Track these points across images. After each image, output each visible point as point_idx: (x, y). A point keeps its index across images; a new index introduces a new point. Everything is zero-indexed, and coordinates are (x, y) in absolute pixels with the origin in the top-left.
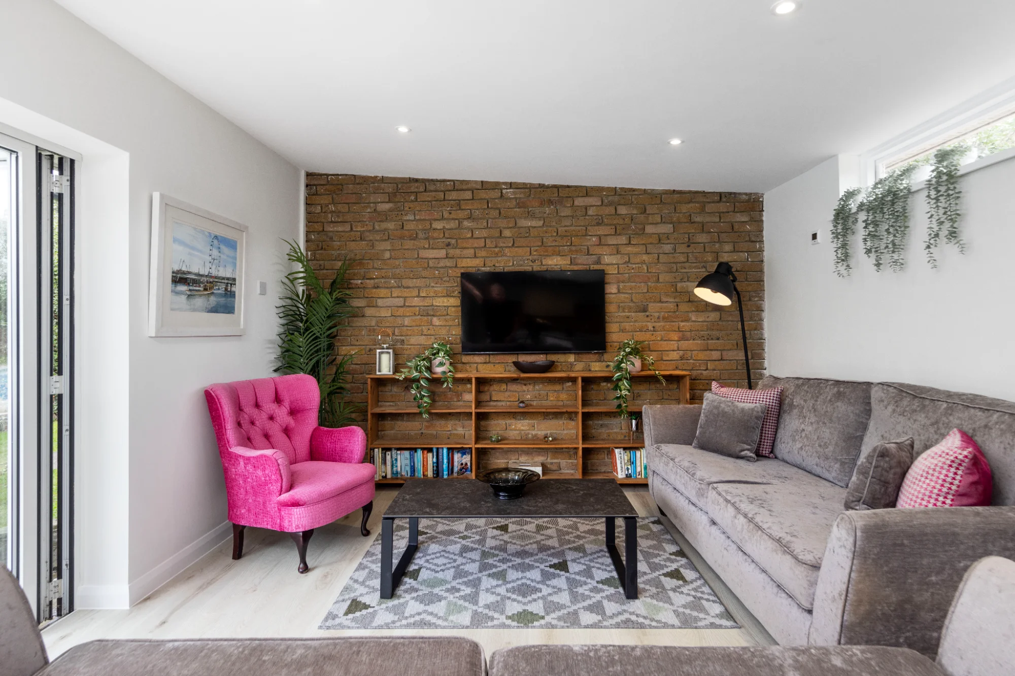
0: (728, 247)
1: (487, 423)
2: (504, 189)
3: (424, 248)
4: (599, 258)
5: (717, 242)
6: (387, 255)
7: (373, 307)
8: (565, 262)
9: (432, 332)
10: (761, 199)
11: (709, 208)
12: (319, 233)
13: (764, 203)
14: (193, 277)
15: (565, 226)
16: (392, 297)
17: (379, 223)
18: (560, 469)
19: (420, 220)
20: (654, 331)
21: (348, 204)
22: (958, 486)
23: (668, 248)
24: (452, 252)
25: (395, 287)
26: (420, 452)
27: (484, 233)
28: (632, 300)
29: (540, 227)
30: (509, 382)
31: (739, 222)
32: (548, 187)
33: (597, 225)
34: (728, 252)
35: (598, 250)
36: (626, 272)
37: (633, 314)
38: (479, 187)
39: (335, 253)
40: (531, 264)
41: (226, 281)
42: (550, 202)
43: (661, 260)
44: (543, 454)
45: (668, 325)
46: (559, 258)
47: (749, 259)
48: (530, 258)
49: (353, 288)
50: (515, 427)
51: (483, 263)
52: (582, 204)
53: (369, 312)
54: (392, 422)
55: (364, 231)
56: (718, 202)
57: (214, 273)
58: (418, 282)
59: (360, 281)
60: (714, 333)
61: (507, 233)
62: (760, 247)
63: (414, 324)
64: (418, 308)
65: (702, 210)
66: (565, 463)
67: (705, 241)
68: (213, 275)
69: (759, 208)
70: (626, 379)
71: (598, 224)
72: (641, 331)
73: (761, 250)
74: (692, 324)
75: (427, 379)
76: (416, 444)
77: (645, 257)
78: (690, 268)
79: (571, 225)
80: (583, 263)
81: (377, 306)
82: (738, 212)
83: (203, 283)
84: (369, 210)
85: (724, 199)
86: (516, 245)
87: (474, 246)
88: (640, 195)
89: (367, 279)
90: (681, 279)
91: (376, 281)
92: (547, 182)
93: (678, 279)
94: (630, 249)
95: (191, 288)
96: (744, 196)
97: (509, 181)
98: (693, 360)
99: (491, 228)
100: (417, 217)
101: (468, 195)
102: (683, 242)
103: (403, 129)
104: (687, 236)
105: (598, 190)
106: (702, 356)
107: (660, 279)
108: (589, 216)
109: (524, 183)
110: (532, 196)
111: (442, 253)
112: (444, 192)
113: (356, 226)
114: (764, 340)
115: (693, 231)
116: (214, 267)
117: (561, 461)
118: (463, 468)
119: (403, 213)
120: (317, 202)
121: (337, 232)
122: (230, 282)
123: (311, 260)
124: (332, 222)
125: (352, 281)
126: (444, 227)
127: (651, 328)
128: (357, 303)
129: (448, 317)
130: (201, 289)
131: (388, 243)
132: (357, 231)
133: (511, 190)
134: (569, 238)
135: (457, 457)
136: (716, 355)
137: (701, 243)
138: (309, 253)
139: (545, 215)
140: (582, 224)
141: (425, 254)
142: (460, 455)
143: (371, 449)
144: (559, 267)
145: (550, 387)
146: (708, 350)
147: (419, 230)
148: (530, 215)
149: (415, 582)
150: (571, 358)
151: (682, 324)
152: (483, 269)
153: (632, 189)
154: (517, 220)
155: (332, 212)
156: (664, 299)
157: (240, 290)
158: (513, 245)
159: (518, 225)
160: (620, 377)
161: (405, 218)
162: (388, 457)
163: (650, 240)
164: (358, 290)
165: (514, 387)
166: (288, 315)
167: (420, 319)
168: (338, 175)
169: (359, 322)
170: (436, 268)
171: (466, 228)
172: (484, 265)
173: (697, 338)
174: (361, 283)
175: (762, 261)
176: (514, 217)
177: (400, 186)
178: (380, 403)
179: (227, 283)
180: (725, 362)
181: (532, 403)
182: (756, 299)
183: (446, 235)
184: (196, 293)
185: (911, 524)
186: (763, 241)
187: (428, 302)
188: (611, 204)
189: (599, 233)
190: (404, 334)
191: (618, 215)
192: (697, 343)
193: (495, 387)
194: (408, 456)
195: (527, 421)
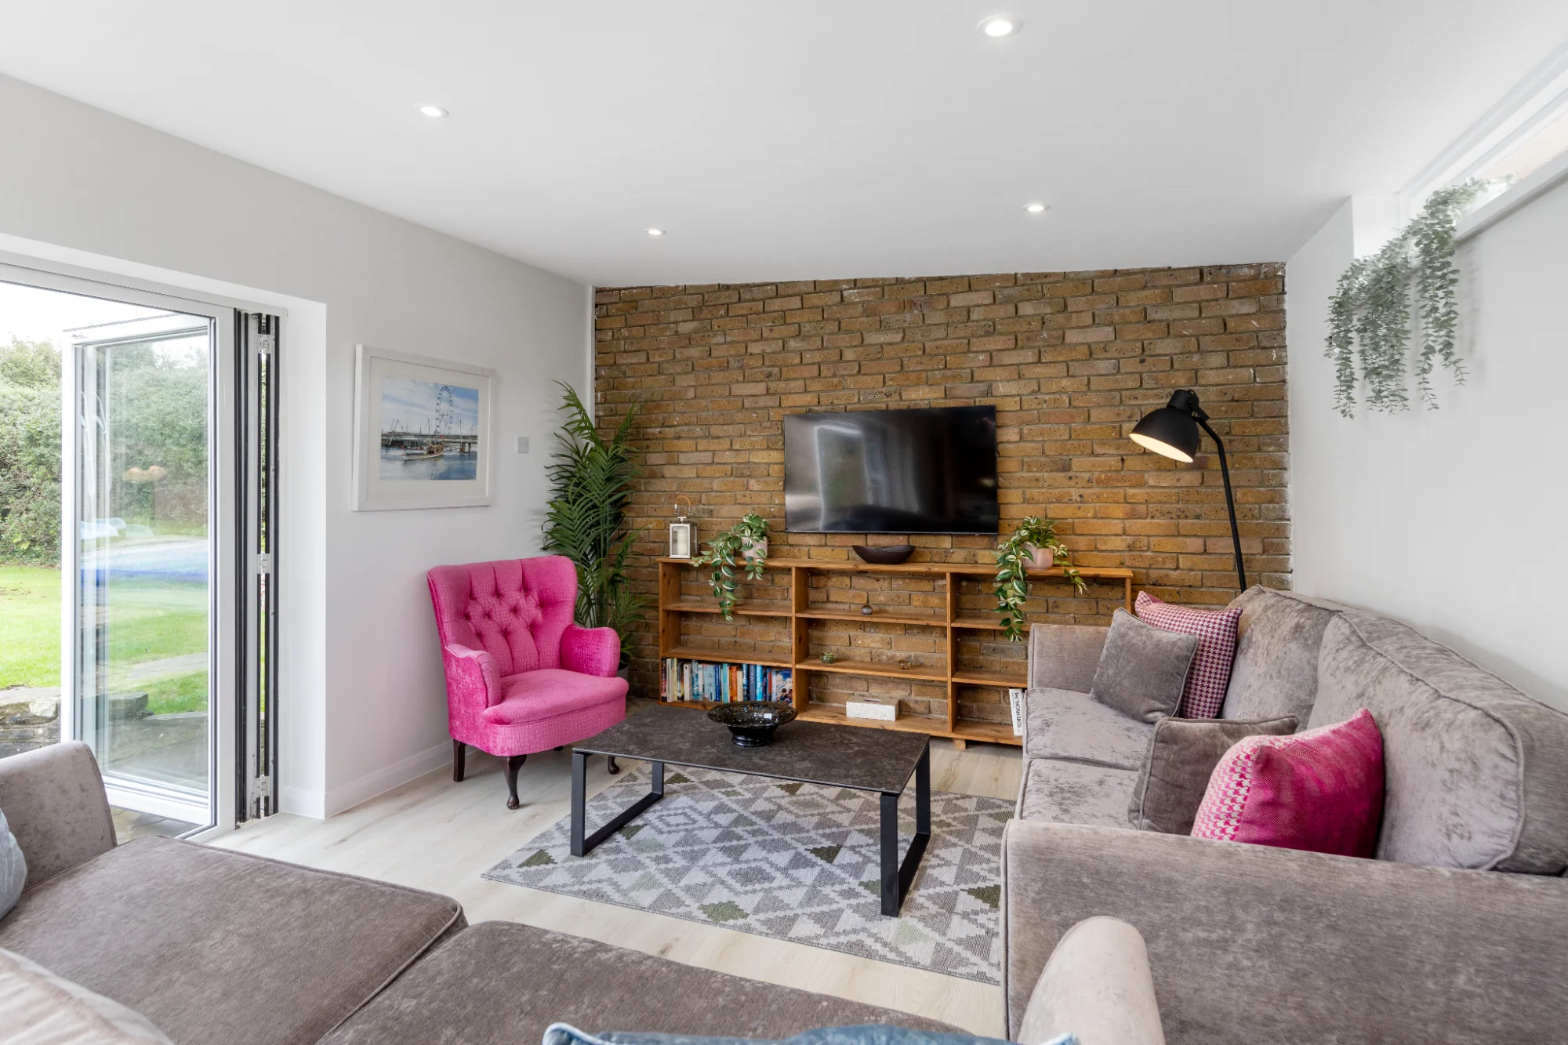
0: (1217, 360)
1: (822, 634)
2: (846, 289)
3: (738, 382)
4: (990, 386)
5: (1196, 352)
6: (691, 393)
7: (675, 464)
8: (936, 395)
9: (748, 500)
10: (1280, 273)
11: (1179, 295)
12: (610, 366)
13: (1286, 280)
14: (413, 438)
15: (936, 340)
16: (697, 451)
17: (681, 350)
18: (930, 712)
19: (732, 343)
20: (1081, 502)
21: (644, 326)
22: (1242, 807)
23: (1104, 366)
24: (773, 386)
25: (702, 438)
26: (726, 668)
27: (818, 357)
28: (1043, 453)
29: (897, 343)
30: (854, 575)
31: (1237, 315)
32: (909, 282)
33: (987, 336)
34: (1217, 368)
35: (989, 374)
36: (1034, 406)
37: (1046, 475)
38: (811, 289)
39: (629, 392)
40: (885, 399)
41: (462, 440)
42: (912, 304)
43: (1093, 387)
44: (903, 686)
45: (1106, 493)
46: (927, 389)
47: (1258, 380)
48: (884, 390)
49: (648, 439)
50: (863, 642)
51: (816, 400)
52: (962, 304)
53: (669, 471)
54: (699, 624)
55: (663, 362)
56: (1196, 284)
57: (443, 431)
58: (730, 430)
59: (658, 430)
60: (1190, 506)
61: (849, 355)
62: (1279, 357)
63: (724, 488)
64: (730, 467)
65: (1168, 299)
66: (936, 704)
67: (1174, 351)
68: (442, 433)
69: (1277, 289)
70: (1018, 579)
71: (988, 334)
72: (1059, 502)
73: (1282, 363)
74: (1149, 490)
75: (730, 567)
76: (722, 657)
77: (1065, 382)
78: (1145, 397)
79: (946, 338)
80: (966, 395)
81: (678, 464)
82: (1235, 299)
83: (425, 444)
84: (668, 333)
85: (1207, 278)
86: (862, 372)
87: (804, 376)
88: (1057, 282)
89: (667, 427)
90: (1130, 417)
91: (678, 428)
92: (908, 274)
93: (1124, 417)
94: (1039, 370)
95: (409, 452)
96: (1246, 270)
97: (853, 277)
98: (1153, 551)
99: (827, 348)
100: (729, 339)
101: (795, 302)
102: (1132, 354)
103: (655, 232)
104: (1139, 345)
105: (987, 280)
106: (1169, 545)
107: (1092, 418)
108: (973, 321)
109: (873, 280)
110: (886, 297)
111: (761, 388)
112: (763, 300)
113: (654, 358)
114: (1289, 520)
115: (1150, 335)
116: (442, 425)
117: (931, 700)
118: (786, 696)
119: (710, 334)
120: (608, 326)
121: (631, 364)
122: (468, 441)
123: (601, 403)
124: (625, 351)
125: (648, 430)
126: (763, 350)
127: (1075, 497)
128: (654, 459)
129: (769, 479)
130: (425, 452)
131: (692, 376)
132: (655, 362)
133: (856, 291)
134: (943, 357)
135: (776, 680)
136: (1194, 544)
137: (1165, 355)
138: (599, 394)
139: (906, 325)
140: (963, 335)
141: (738, 389)
142: (780, 677)
143: (663, 659)
144: (926, 402)
145: (914, 585)
146: (1179, 535)
147: (731, 356)
148: (882, 326)
149: (626, 841)
150: (946, 542)
151: (1131, 491)
152: (816, 408)
153: (1042, 274)
154: (864, 334)
155: (625, 338)
156: (1098, 450)
157: (483, 450)
158: (859, 371)
159: (865, 342)
160: (1007, 576)
161: (714, 341)
162: (686, 672)
163: (1074, 355)
164: (656, 442)
165: (859, 582)
166: (563, 477)
167: (734, 481)
168: (632, 288)
169: (658, 485)
170: (754, 409)
171: (793, 351)
172: (819, 403)
173: (1158, 514)
174: (660, 432)
175: (1284, 381)
176: (859, 330)
177: (706, 297)
178: (683, 597)
179: (464, 443)
180: (1212, 557)
181: (887, 608)
182: (1271, 449)
183: (767, 363)
184: (416, 457)
185: (1096, 854)
186: (1285, 347)
187: (743, 457)
188: (1007, 300)
189: (988, 347)
190: (712, 502)
191: (1019, 317)
192: (1159, 524)
193: (835, 581)
194: (713, 673)
195: (880, 635)
